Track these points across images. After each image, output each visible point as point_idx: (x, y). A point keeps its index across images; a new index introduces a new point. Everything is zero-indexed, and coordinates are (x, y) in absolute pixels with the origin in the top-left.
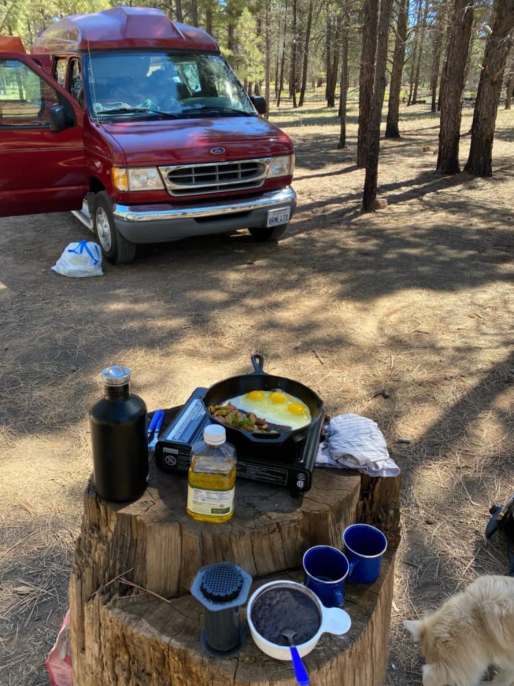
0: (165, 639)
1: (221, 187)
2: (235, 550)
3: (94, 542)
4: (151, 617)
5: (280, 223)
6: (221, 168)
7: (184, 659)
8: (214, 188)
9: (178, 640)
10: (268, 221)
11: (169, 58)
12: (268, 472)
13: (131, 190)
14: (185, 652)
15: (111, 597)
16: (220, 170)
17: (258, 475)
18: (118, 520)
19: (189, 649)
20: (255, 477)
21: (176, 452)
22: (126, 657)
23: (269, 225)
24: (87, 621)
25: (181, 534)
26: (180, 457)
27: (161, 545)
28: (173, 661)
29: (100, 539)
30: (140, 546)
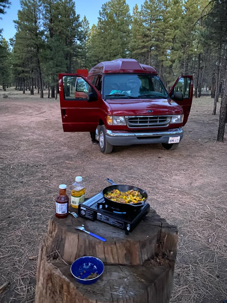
0: (64, 277)
1: (150, 126)
2: (97, 249)
3: (49, 238)
4: (62, 269)
5: (175, 142)
6: (150, 118)
7: (68, 286)
8: (147, 126)
9: (68, 278)
10: (169, 141)
11: (138, 77)
12: (117, 222)
13: (113, 125)
14: (69, 283)
15: (50, 259)
16: (150, 119)
17: (113, 222)
18: (58, 230)
19: (70, 282)
20: (112, 223)
21: (85, 209)
22: (51, 284)
23: (169, 143)
24: (41, 267)
25: (78, 239)
26: (87, 212)
27: (71, 242)
28: (65, 287)
29: (51, 237)
30: (63, 241)
